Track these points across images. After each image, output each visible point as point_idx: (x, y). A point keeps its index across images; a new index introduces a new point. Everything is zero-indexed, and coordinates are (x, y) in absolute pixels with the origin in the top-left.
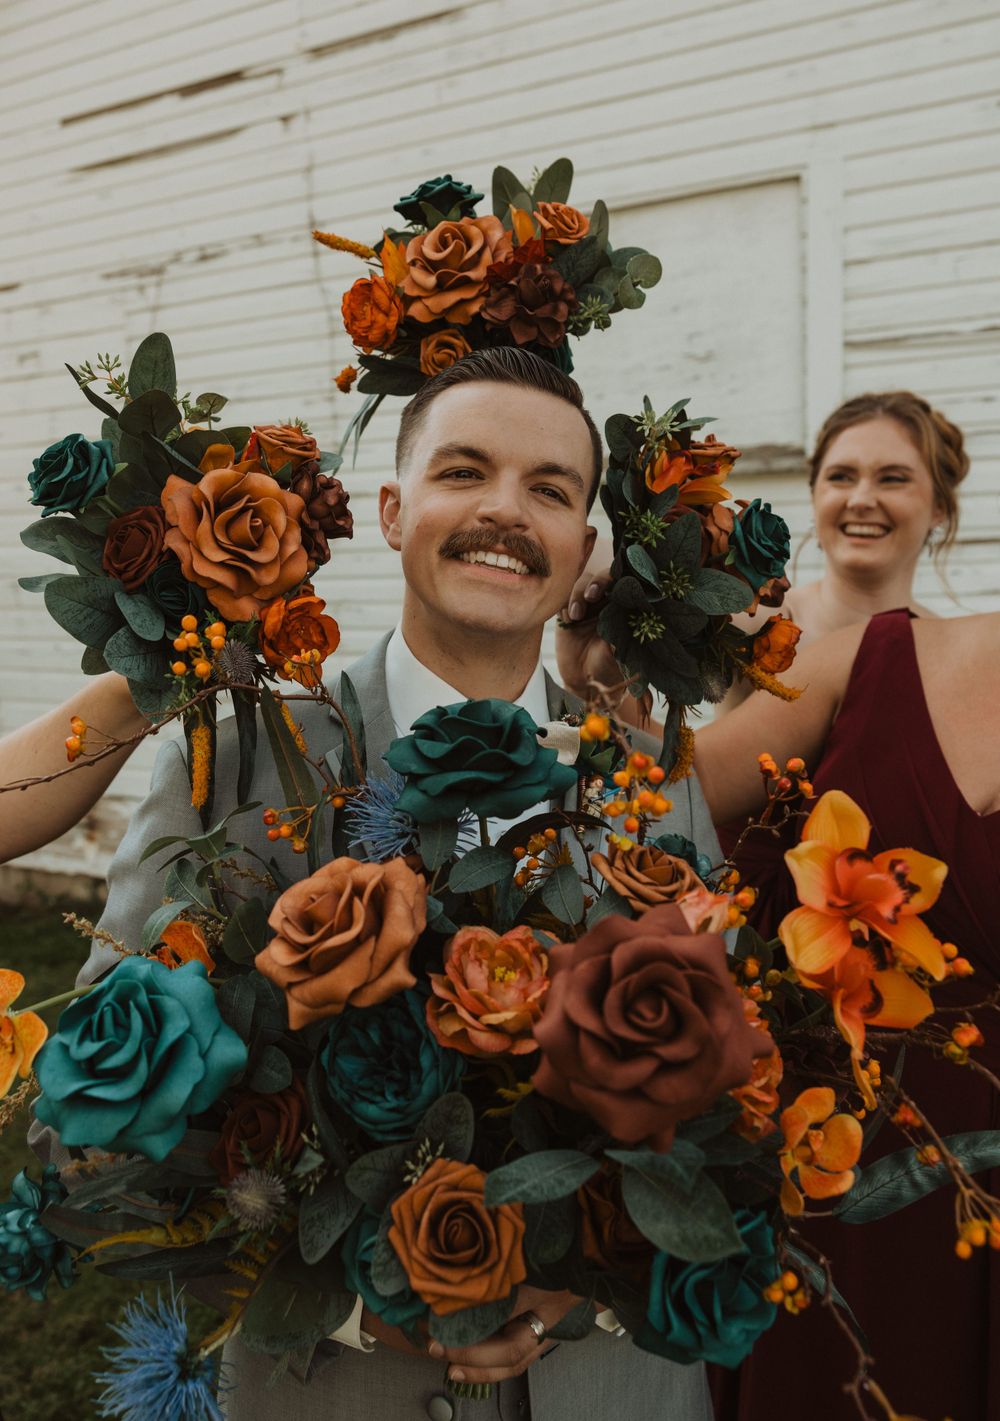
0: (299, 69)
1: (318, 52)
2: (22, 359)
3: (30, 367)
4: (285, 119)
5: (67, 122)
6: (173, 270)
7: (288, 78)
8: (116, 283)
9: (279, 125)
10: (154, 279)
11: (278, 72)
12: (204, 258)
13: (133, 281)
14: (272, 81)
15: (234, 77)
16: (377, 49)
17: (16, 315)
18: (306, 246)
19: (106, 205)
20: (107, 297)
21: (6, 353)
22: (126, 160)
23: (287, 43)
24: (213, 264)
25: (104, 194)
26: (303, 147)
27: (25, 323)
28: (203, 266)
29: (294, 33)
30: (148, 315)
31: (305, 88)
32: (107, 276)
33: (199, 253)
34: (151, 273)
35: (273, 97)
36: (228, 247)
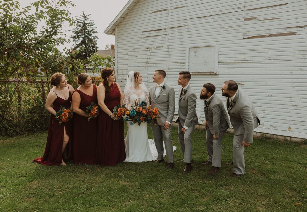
0: (168, 30)
1: (170, 28)
3: (136, 58)
4: (166, 35)
5: (143, 32)
6: (153, 49)
13: (149, 50)
14: (165, 30)
15: (161, 30)
17: (135, 52)
18: (167, 48)
19: (146, 41)
20: (145, 51)
21: (133, 56)
22: (149, 37)
23: (167, 27)
24: (157, 49)
25: (146, 40)
26: (168, 38)
27: (136, 53)
28: (156, 49)
29: (168, 26)
30: (150, 53)
31: (168, 32)
32: (146, 49)
33: (156, 47)
34: (151, 49)
35: (165, 32)
36: (159, 47)
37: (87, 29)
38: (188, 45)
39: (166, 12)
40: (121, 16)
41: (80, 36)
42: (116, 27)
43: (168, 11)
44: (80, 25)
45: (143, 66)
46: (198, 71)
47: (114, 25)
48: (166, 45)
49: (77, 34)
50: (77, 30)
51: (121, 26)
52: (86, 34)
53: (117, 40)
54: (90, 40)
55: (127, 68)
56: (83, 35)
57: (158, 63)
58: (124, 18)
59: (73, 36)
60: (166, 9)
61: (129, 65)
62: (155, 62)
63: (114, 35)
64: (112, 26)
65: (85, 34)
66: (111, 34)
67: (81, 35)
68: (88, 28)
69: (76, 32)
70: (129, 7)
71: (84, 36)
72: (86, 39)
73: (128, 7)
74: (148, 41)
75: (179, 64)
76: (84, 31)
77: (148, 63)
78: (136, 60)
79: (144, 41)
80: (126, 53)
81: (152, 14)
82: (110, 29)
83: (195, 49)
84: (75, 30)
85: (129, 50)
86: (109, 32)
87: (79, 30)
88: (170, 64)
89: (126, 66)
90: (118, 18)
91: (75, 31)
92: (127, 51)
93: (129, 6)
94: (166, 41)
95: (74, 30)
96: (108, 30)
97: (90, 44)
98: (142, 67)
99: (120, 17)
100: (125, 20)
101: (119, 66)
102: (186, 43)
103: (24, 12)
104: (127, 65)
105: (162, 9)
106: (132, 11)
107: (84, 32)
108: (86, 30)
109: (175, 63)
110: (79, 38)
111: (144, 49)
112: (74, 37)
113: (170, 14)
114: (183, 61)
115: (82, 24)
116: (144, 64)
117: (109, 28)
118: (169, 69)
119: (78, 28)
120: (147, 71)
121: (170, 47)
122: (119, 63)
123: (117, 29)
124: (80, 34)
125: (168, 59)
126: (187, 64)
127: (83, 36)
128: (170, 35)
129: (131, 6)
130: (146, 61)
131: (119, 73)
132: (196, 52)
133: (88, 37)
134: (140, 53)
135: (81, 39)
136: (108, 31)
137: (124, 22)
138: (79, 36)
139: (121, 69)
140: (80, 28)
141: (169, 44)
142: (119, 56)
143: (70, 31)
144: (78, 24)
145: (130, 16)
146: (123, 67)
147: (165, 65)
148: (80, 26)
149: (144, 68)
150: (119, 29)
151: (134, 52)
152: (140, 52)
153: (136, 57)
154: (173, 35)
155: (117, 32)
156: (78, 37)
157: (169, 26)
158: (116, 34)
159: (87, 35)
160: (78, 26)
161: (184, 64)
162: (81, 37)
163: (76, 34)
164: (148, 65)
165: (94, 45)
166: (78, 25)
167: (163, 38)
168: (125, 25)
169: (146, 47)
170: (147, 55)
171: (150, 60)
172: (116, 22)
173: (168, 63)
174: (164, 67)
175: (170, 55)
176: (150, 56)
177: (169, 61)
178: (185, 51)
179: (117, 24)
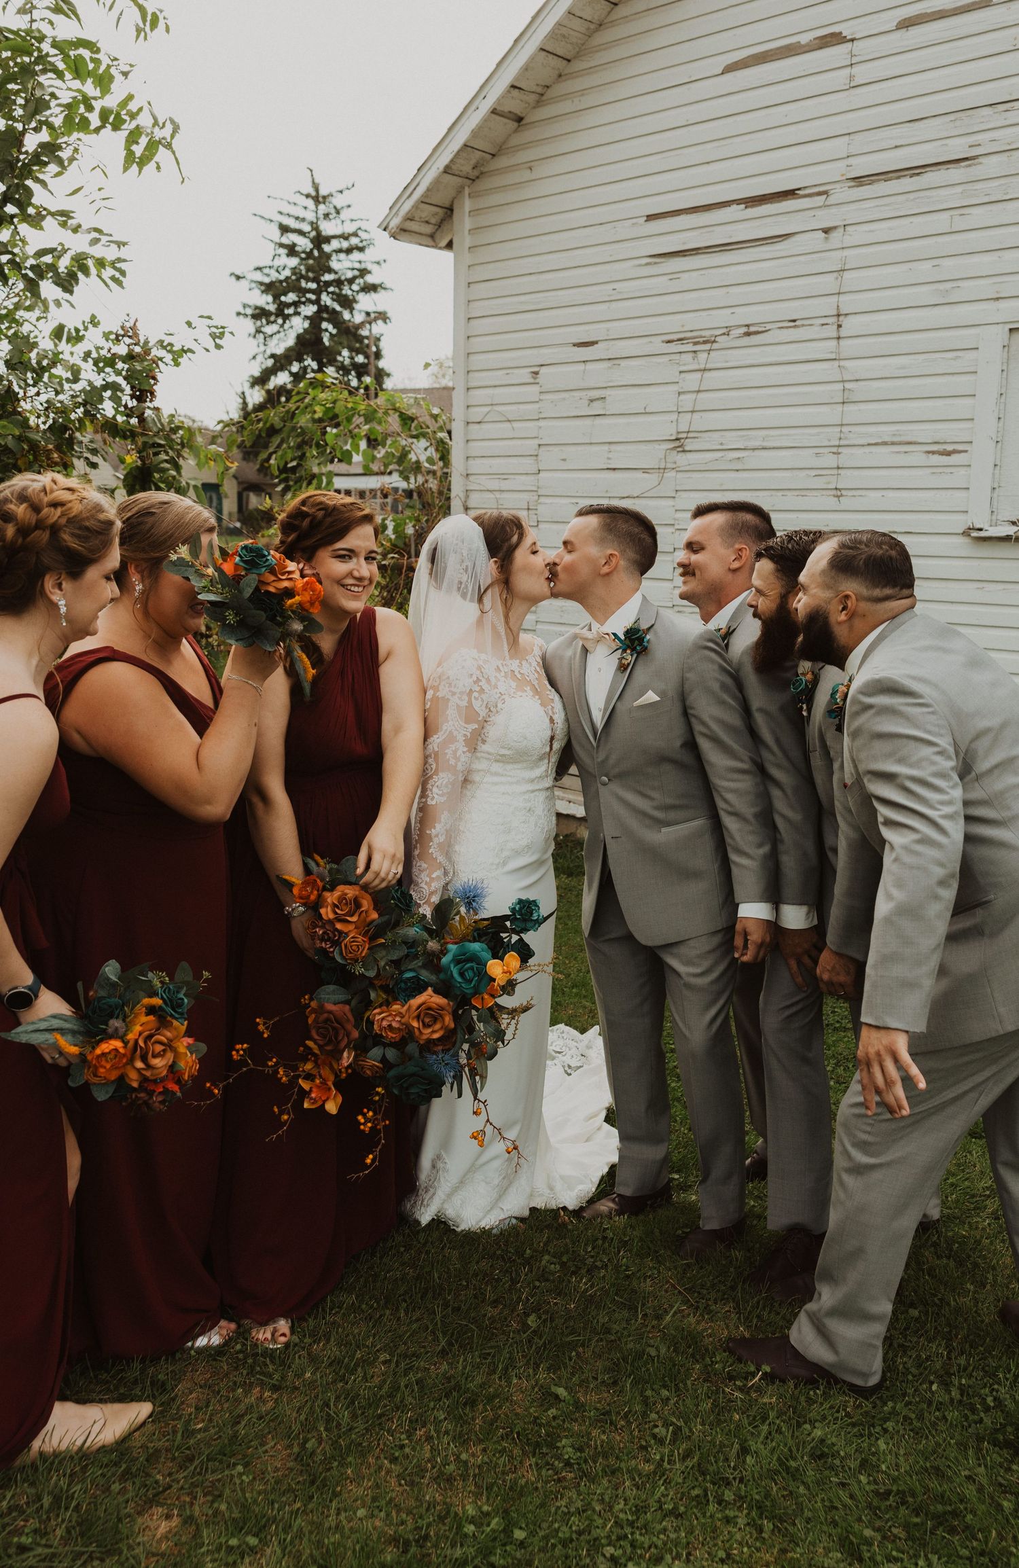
0: (841, 193)
1: (859, 181)
2: (592, 401)
3: (597, 408)
4: (826, 231)
5: (652, 217)
6: (723, 342)
7: (832, 200)
8: (674, 348)
9: (822, 235)
10: (707, 346)
11: (825, 193)
12: (748, 334)
13: (690, 347)
14: (821, 200)
15: (790, 194)
16: (907, 183)
17: (590, 366)
18: (831, 331)
19: (676, 286)
20: (667, 358)
22: (696, 251)
23: (836, 171)
24: (755, 339)
25: (674, 275)
26: (839, 254)
27: (598, 374)
28: (747, 341)
29: (843, 164)
30: (698, 375)
31: (845, 208)
32: (669, 342)
33: (745, 330)
34: (705, 342)
35: (819, 213)
36: (768, 326)
38: (1002, 305)
39: (837, 53)
40: (499, 102)
41: (293, 311)
42: (460, 190)
43: (849, 45)
45: (645, 470)
47: (447, 170)
48: (826, 306)
50: (275, 276)
51: (497, 181)
53: (470, 284)
55: (530, 482)
57: (754, 449)
58: (520, 120)
60: (833, 35)
62: (732, 440)
63: (450, 246)
64: (436, 182)
66: (432, 239)
67: (295, 304)
70: (558, 32)
71: (314, 309)
72: (323, 326)
73: (554, 35)
74: (687, 281)
75: (921, 459)
76: (313, 280)
77: (678, 443)
78: (598, 421)
79: (661, 283)
80: (526, 376)
81: (729, 77)
82: (423, 201)
84: (268, 276)
85: (546, 355)
86: (413, 226)
87: (288, 273)
88: (849, 457)
89: (527, 464)
90: (474, 120)
91: (267, 281)
92: (533, 357)
93: (559, 24)
94: (829, 283)
97: (345, 353)
98: (639, 475)
99: (494, 111)
100: (528, 135)
102: (985, 288)
104: (527, 461)
105: (804, 39)
106: (578, 65)
109: (885, 443)
110: (285, 319)
111: (657, 345)
113: (862, 73)
114: (954, 432)
116: (652, 456)
117: (416, 197)
118: (839, 493)
121: (850, 325)
122: (476, 447)
123: (468, 205)
124: (291, 296)
125: (831, 414)
126: (983, 454)
127: (309, 311)
128: (856, 235)
129: (577, 24)
130: (671, 432)
134: (630, 372)
136: (410, 217)
137: (521, 147)
138: (289, 305)
139: (493, 485)
141: (847, 303)
142: (477, 396)
143: (238, 278)
144: (284, 239)
145: (566, 106)
146: (503, 476)
147: (805, 458)
148: (292, 250)
149: (653, 479)
150: (484, 202)
151: (581, 367)
152: (623, 363)
153: (596, 404)
154: (883, 230)
155: (468, 223)
157: (851, 161)
158: (464, 239)
161: (954, 459)
162: (296, 313)
163: (269, 298)
164: (680, 462)
165: (367, 357)
166: (282, 246)
167: (802, 258)
168: (527, 175)
169: (674, 325)
170: (675, 388)
171: (699, 422)
172: (465, 145)
173: (837, 449)
174: (802, 479)
175: (848, 385)
176: (701, 395)
177: (845, 429)
178: (973, 354)
179: (473, 162)
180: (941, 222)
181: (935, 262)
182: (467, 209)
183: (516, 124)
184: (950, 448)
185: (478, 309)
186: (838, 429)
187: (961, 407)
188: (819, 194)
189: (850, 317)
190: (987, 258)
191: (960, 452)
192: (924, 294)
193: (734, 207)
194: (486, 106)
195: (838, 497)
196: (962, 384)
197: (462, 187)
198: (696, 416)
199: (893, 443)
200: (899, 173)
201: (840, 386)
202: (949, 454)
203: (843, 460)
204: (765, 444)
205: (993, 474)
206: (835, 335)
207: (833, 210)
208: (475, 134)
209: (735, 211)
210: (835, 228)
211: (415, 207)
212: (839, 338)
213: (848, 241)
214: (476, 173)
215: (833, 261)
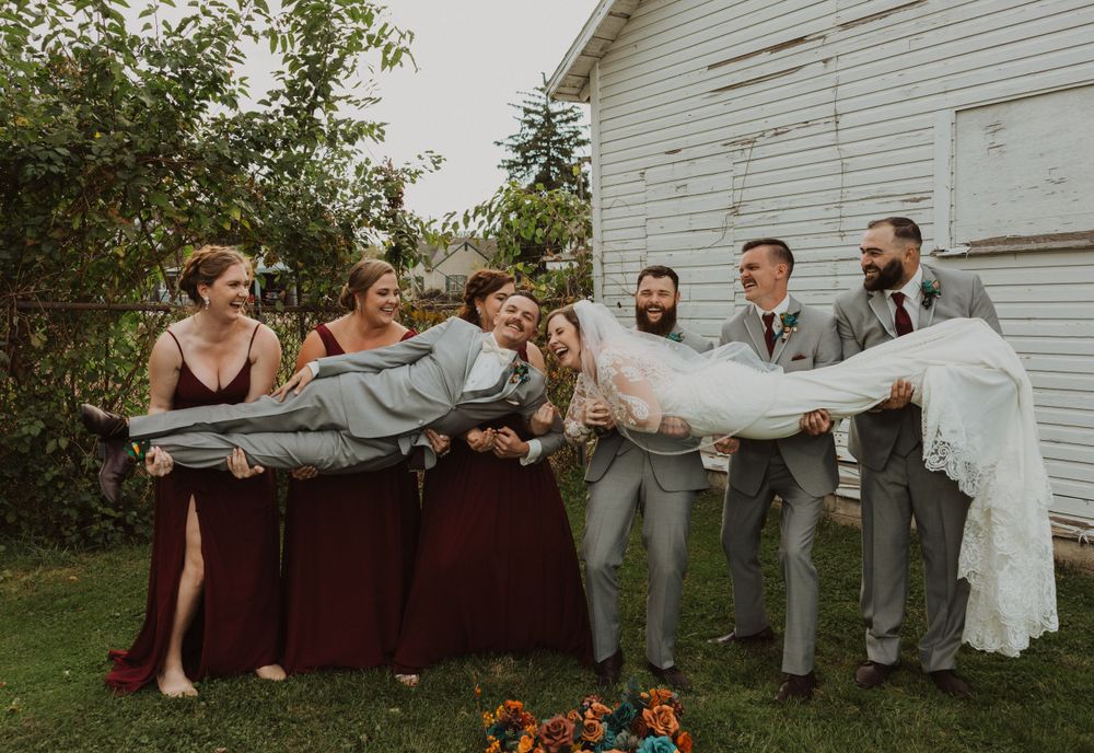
0: (834, 36)
1: (845, 26)
2: (678, 188)
3: (682, 192)
4: (825, 61)
5: (711, 67)
6: (761, 141)
7: (827, 41)
8: (729, 148)
9: (822, 64)
10: (750, 146)
11: (824, 37)
12: (776, 134)
13: (739, 147)
14: (819, 42)
15: (799, 41)
16: (877, 24)
17: (676, 166)
18: (832, 126)
19: (728, 108)
20: (724, 156)
21: (669, 184)
22: (740, 85)
23: (830, 21)
24: (780, 137)
25: (727, 102)
26: (835, 75)
27: (681, 170)
28: (775, 139)
29: (835, 15)
30: (745, 164)
31: (837, 45)
32: (726, 145)
33: (774, 131)
34: (749, 143)
35: (820, 50)
36: (790, 128)
37: (556, 134)
38: (949, 95)
40: (613, 7)
41: (532, 160)
42: (593, 65)
44: (533, 120)
45: (714, 230)
46: (1009, 234)
47: (583, 53)
48: (828, 110)
49: (523, 154)
50: (521, 140)
51: (616, 56)
52: (552, 151)
53: (601, 122)
54: (567, 172)
55: (640, 244)
56: (543, 154)
57: (784, 209)
58: (628, 17)
59: (510, 161)
61: (653, 227)
62: (769, 205)
63: (588, 100)
64: (577, 61)
65: (549, 152)
66: (578, 97)
67: (534, 156)
68: (559, 131)
69: (517, 148)
71: (546, 158)
72: (552, 168)
74: (735, 105)
75: (899, 206)
76: (545, 141)
77: (735, 210)
78: (683, 200)
79: (719, 108)
80: (636, 175)
82: (570, 73)
83: (989, 111)
84: (517, 140)
85: (651, 161)
86: (565, 90)
87: (530, 138)
88: (847, 209)
89: (640, 232)
90: (599, 20)
91: (517, 144)
92: (641, 163)
94: (828, 95)
95: (511, 142)
96: (561, 77)
98: (710, 233)
99: (610, 14)
100: (633, 26)
101: (608, 236)
102: (937, 85)
103: (196, 18)
104: (639, 230)
107: (545, 144)
108: (554, 138)
109: (873, 198)
110: (529, 166)
111: (719, 148)
112: (512, 165)
114: (919, 186)
115: (539, 119)
116: (717, 220)
117: (565, 71)
118: (842, 234)
119: (527, 130)
120: (731, 249)
121: (844, 121)
122: (607, 224)
123: (598, 73)
124: (532, 153)
125: (836, 181)
126: (941, 199)
127: (543, 160)
128: (845, 61)
130: (729, 203)
131: (607, 269)
132: (995, 128)
133: (558, 163)
134: (701, 167)
135: (536, 169)
136: (562, 85)
137: (628, 34)
138: (530, 158)
139: (618, 247)
140: (534, 131)
141: (842, 107)
142: (608, 192)
144: (527, 118)
145: (657, 6)
146: (625, 241)
147: (819, 212)
148: (532, 124)
149: (718, 235)
150: (608, 70)
151: (670, 166)
152: (698, 161)
153: (681, 190)
154: (863, 56)
155: (598, 85)
156: (524, 164)
157: (838, 14)
158: (596, 95)
159: (555, 154)
160: (526, 125)
161: (922, 204)
162: (535, 162)
163: (519, 155)
164: (737, 221)
166: (526, 122)
167: (810, 81)
168: (634, 50)
169: (729, 133)
170: (732, 174)
171: (747, 194)
172: (593, 37)
173: (840, 205)
174: (818, 227)
175: (845, 161)
176: (747, 178)
177: (844, 190)
178: (930, 131)
179: (600, 46)
180: (903, 45)
181: (900, 73)
182: (598, 75)
183: (625, 20)
184: (918, 196)
185: (606, 137)
186: (839, 191)
187: (925, 168)
188: (819, 38)
189: (845, 116)
190: (936, 65)
191: (925, 199)
192: (894, 95)
193: (764, 54)
194: (604, 11)
195: (841, 236)
196: (924, 152)
197: (595, 63)
198: (744, 191)
199: (878, 197)
200: (872, 17)
201: (839, 162)
202: (917, 201)
203: (844, 212)
204: (793, 205)
205: (951, 212)
206: (834, 128)
207: (830, 47)
208: (599, 29)
209: (765, 56)
210: (831, 58)
211: (565, 78)
212: (837, 130)
213: (840, 66)
214: (603, 53)
215: (830, 80)
